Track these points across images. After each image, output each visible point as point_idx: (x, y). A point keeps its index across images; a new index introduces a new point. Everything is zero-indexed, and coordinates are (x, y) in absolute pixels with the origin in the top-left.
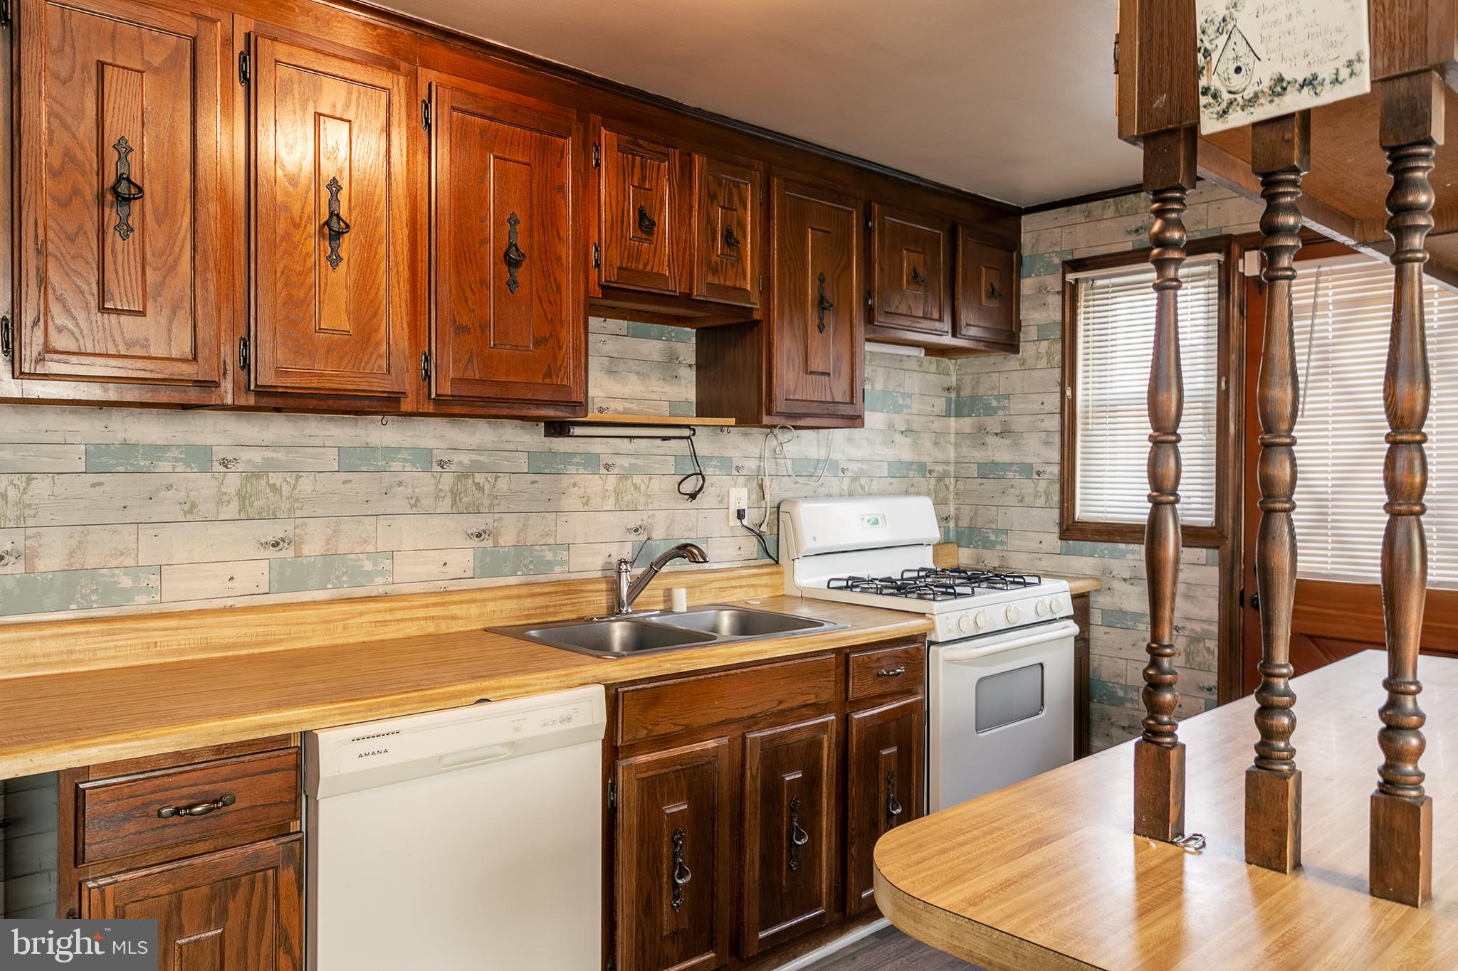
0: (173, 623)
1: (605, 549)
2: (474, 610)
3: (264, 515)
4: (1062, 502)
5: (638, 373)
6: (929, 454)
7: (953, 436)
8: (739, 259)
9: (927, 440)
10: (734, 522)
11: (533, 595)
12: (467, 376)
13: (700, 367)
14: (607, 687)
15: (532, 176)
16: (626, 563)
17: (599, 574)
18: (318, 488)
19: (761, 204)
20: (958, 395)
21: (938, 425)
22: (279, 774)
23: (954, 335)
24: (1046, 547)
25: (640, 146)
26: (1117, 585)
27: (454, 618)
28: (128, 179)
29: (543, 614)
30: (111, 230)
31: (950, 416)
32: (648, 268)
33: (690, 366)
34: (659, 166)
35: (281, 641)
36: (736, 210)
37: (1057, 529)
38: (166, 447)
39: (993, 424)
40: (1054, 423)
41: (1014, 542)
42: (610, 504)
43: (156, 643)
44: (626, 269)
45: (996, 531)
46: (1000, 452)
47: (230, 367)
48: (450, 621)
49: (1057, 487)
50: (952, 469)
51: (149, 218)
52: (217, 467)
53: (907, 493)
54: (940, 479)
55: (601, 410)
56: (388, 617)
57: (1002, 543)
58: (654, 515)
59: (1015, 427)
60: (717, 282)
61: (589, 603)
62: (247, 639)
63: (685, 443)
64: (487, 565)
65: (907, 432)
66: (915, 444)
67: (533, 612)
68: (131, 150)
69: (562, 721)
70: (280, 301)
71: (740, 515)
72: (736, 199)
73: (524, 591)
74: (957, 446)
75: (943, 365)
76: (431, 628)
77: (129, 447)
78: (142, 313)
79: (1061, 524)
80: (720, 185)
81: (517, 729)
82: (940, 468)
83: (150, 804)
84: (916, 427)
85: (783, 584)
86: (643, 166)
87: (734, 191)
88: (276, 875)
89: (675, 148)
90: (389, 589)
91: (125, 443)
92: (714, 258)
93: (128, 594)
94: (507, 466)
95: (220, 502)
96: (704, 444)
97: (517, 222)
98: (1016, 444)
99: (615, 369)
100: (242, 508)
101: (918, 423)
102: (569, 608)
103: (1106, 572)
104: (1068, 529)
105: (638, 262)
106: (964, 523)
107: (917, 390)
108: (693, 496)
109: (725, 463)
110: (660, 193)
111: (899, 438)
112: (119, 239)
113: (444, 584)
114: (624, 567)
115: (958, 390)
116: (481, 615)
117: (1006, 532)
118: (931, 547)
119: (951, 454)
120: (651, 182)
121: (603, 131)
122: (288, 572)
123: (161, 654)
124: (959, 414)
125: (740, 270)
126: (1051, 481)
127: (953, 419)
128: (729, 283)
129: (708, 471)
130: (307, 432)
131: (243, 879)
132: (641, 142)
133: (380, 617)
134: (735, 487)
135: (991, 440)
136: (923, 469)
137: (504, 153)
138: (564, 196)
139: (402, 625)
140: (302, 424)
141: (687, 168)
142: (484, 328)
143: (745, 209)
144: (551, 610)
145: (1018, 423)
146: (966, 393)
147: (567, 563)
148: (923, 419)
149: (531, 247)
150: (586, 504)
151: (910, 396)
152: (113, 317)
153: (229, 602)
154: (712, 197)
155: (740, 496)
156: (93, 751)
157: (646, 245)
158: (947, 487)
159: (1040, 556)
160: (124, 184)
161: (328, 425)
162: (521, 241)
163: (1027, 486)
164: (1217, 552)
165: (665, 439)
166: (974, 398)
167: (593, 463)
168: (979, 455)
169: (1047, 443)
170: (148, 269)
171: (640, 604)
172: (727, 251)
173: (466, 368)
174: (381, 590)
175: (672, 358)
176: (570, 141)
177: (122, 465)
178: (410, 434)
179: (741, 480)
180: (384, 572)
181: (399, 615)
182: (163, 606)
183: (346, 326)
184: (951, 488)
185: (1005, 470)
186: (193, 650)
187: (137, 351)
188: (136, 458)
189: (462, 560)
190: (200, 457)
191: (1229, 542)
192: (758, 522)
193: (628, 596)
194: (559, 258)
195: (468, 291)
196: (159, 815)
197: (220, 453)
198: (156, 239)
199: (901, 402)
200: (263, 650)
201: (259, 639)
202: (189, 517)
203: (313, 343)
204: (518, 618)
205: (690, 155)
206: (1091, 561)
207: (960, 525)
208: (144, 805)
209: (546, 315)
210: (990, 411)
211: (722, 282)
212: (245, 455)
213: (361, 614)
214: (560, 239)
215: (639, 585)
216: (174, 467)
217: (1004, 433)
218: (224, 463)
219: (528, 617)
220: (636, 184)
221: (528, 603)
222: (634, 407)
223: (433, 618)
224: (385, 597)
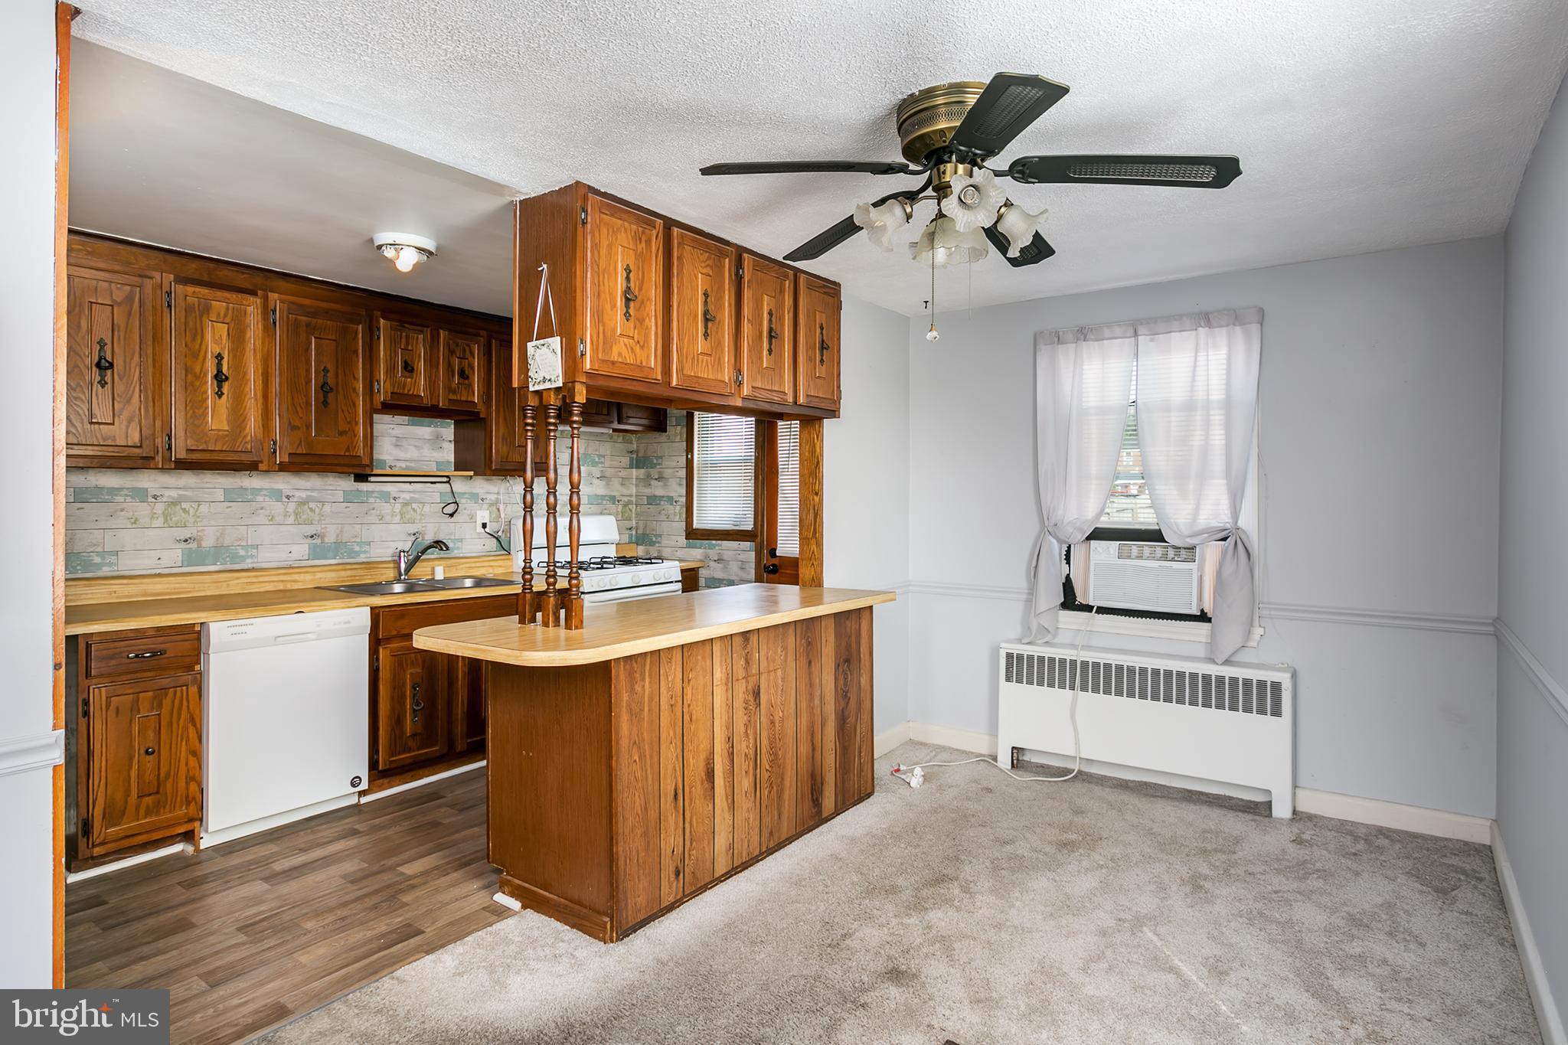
0: (125, 581)
1: (394, 545)
2: (308, 577)
3: (179, 525)
4: (687, 518)
5: (415, 446)
6: (617, 490)
7: (634, 480)
8: (470, 386)
9: (616, 483)
10: (480, 529)
11: (346, 570)
12: (298, 452)
13: (456, 441)
14: (371, 608)
15: (337, 347)
16: (404, 552)
17: (390, 559)
18: (211, 511)
19: (484, 355)
20: (637, 455)
21: (623, 473)
22: (189, 642)
23: (619, 423)
24: (680, 544)
25: (405, 327)
26: (712, 564)
27: (295, 581)
28: (105, 359)
29: (352, 580)
30: (96, 383)
31: (632, 468)
32: (411, 392)
33: (450, 441)
34: (417, 337)
35: (189, 592)
36: (467, 359)
37: (684, 534)
38: (121, 489)
39: (654, 473)
40: (683, 473)
41: (665, 542)
42: (397, 519)
43: (115, 592)
44: (396, 393)
45: (656, 535)
46: (658, 490)
47: (160, 450)
48: (293, 583)
49: (685, 509)
50: (634, 499)
51: (116, 377)
52: (151, 499)
53: (601, 514)
54: (625, 505)
55: (391, 467)
56: (254, 580)
57: (659, 542)
58: (425, 526)
59: (665, 475)
60: (455, 398)
61: (382, 574)
62: (169, 591)
63: (447, 485)
64: (317, 552)
65: (602, 477)
66: (607, 484)
67: (346, 579)
68: (106, 344)
69: (345, 623)
70: (189, 415)
71: (484, 526)
72: (468, 353)
73: (340, 567)
74: (637, 486)
75: (627, 438)
76: (281, 587)
77: (99, 489)
78: (113, 424)
79: (686, 531)
80: (457, 345)
81: (319, 626)
82: (626, 499)
83: (124, 652)
84: (607, 475)
85: (512, 565)
86: (407, 337)
87: (467, 349)
88: (187, 689)
89: (428, 327)
90: (255, 565)
91: (96, 487)
92: (453, 385)
93: (99, 566)
94: (330, 498)
95: (152, 518)
96: (459, 486)
97: (328, 371)
98: (665, 485)
99: (399, 444)
100: (166, 521)
101: (609, 472)
102: (369, 577)
103: (707, 556)
104: (689, 533)
105: (404, 389)
106: (640, 531)
107: (608, 453)
108: (451, 515)
109: (474, 497)
110: (418, 352)
111: (596, 482)
112: (100, 388)
113: (290, 563)
114: (402, 554)
115: (637, 452)
116: (312, 580)
117: (660, 536)
118: (615, 545)
119: (634, 491)
120: (412, 346)
121: (382, 321)
122: (194, 555)
123: (117, 597)
124: (637, 467)
125: (470, 391)
126: (682, 506)
127: (634, 470)
128: (463, 399)
129: (462, 502)
130: (205, 480)
131: (171, 690)
132: (406, 325)
133: (249, 580)
134: (481, 509)
135: (654, 482)
136: (613, 499)
137: (320, 334)
138: (358, 356)
139: (263, 585)
140: (201, 476)
141: (435, 338)
142: (308, 426)
143: (474, 358)
144: (357, 578)
145: (667, 473)
146: (640, 455)
147: (369, 552)
148: (613, 470)
149: (337, 384)
150: (381, 519)
151: (604, 456)
152: (96, 426)
153: (158, 571)
154: (452, 352)
155: (483, 515)
156: (96, 627)
157: (409, 380)
158: (631, 511)
159: (677, 549)
160: (103, 361)
161: (218, 477)
162: (330, 381)
163: (670, 509)
164: (754, 543)
165: (432, 483)
166: (646, 458)
167: (386, 497)
168: (648, 491)
169: (680, 485)
170: (115, 402)
171: (410, 576)
172: (461, 381)
173: (298, 448)
174: (250, 566)
175: (438, 437)
176: (361, 326)
177: (95, 498)
178: (268, 480)
179: (485, 506)
180: (252, 556)
181: (261, 579)
182: (118, 573)
183: (226, 428)
184: (634, 511)
185: (661, 501)
186: (137, 596)
187: (109, 442)
188: (102, 494)
189: (300, 551)
190: (141, 495)
191: (759, 538)
192: (497, 530)
193: (405, 571)
194: (354, 389)
195: (299, 409)
196: (128, 657)
197: (152, 492)
198: (120, 388)
199: (597, 460)
200: (178, 596)
201: (176, 590)
202: (134, 526)
203: (207, 437)
204: (336, 582)
205: (438, 330)
206: (699, 551)
207: (639, 532)
208: (121, 653)
209: (346, 419)
210: (653, 466)
211: (459, 398)
212: (167, 493)
213: (238, 578)
214: (355, 378)
215: (410, 566)
216: (125, 499)
217: (660, 478)
218: (155, 497)
219: (343, 581)
220: (403, 347)
221: (343, 574)
222: (412, 465)
223: (282, 581)
224: (253, 569)
